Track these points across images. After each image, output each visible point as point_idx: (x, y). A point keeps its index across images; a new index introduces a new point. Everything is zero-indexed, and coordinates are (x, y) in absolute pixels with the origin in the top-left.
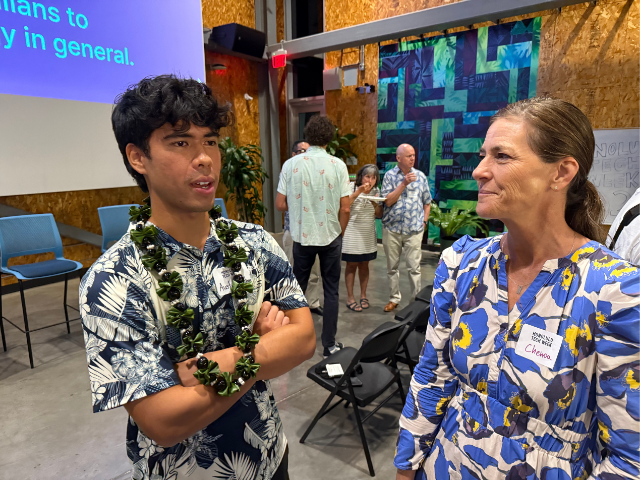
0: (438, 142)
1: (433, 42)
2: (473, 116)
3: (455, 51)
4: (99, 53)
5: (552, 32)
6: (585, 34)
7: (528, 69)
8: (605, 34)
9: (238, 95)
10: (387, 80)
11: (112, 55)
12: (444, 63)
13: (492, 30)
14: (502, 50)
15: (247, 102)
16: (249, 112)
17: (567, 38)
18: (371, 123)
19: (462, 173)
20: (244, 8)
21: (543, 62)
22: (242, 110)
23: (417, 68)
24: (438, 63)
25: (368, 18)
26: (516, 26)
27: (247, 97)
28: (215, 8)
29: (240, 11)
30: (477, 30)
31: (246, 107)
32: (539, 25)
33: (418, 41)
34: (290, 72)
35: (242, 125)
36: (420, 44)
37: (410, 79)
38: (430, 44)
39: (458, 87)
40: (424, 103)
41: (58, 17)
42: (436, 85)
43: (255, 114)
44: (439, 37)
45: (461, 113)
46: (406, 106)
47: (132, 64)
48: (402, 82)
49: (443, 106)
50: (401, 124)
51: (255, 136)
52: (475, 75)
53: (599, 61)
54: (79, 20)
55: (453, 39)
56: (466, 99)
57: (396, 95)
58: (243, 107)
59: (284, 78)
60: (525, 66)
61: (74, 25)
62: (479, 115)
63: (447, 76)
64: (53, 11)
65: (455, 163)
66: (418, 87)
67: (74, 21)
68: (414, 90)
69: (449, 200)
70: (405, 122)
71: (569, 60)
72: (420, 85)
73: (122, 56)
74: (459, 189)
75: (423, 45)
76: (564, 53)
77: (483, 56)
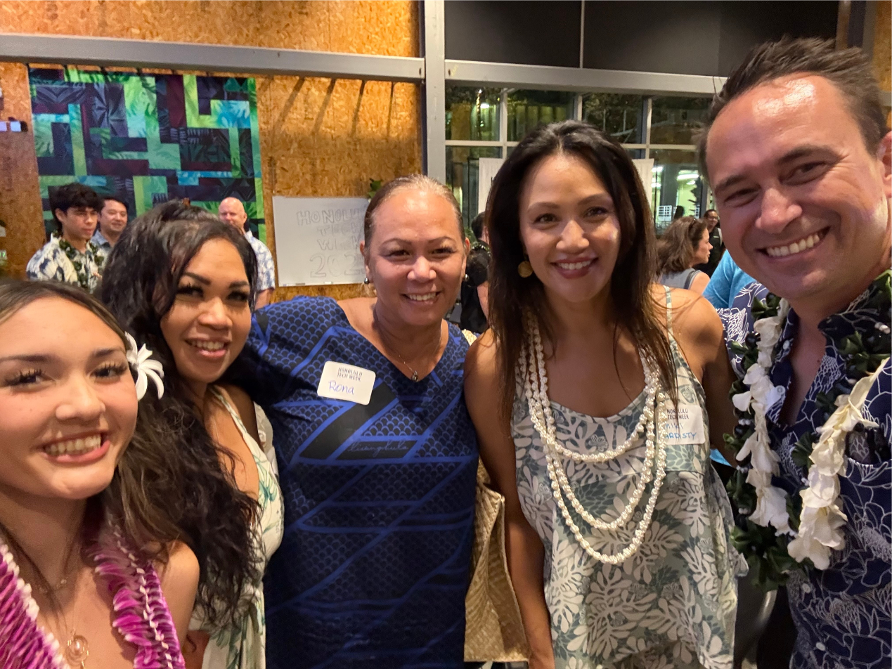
1: (121, 78)
2: (190, 175)
3: (155, 96)
5: (268, 97)
6: (299, 105)
7: (248, 131)
8: (316, 109)
10: (49, 118)
12: (141, 108)
13: (201, 80)
14: (215, 104)
17: (284, 106)
18: (27, 174)
21: (263, 125)
23: (100, 109)
24: (133, 107)
26: (229, 82)
30: (182, 77)
32: (253, 86)
33: (97, 73)
36: (100, 77)
37: (90, 121)
38: (116, 81)
39: (165, 139)
40: (117, 154)
42: (133, 134)
44: (130, 74)
45: (174, 171)
46: (88, 156)
48: (77, 123)
49: (147, 161)
50: (83, 178)
52: (187, 128)
55: (151, 81)
56: (178, 155)
57: (68, 140)
60: (245, 127)
62: (199, 175)
63: (148, 125)
66: (105, 133)
68: (98, 135)
70: (90, 177)
72: (108, 131)
75: (106, 79)
76: (283, 119)
77: (193, 108)
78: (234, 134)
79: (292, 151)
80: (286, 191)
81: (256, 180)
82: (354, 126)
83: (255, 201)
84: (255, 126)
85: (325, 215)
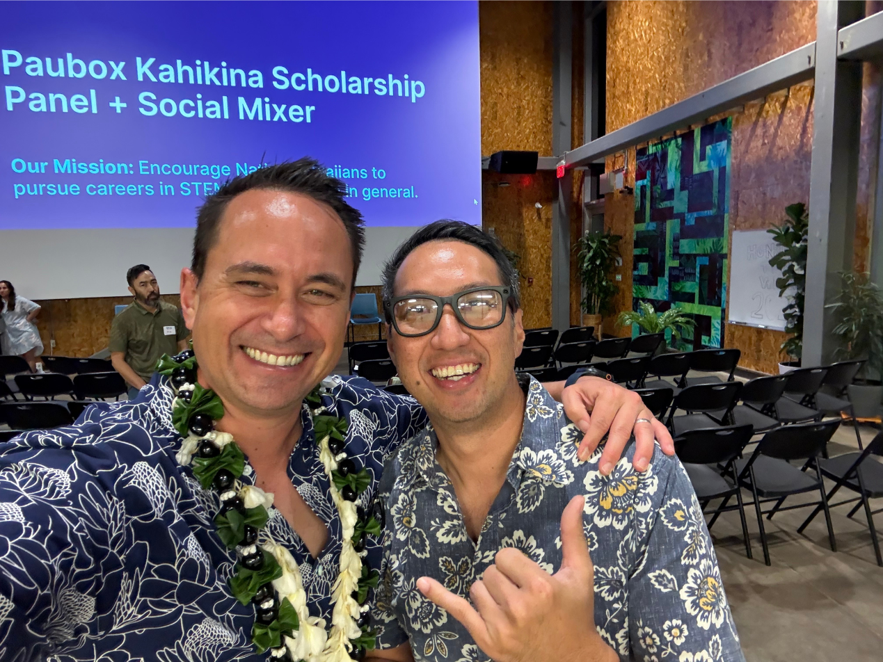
0: (670, 244)
1: (668, 144)
2: (691, 216)
3: (680, 152)
4: (393, 193)
5: (739, 130)
6: (759, 131)
7: (725, 168)
8: (772, 130)
9: (528, 205)
10: (640, 183)
11: (402, 192)
12: (674, 165)
13: (703, 131)
14: (709, 148)
15: (538, 209)
16: (540, 218)
17: (748, 136)
18: (631, 224)
19: (685, 274)
20: (539, 126)
21: (734, 161)
22: (532, 218)
23: (658, 170)
24: (671, 165)
25: (630, 122)
26: (717, 126)
27: (538, 205)
28: (505, 134)
29: (535, 130)
30: (693, 131)
31: (536, 215)
32: (731, 123)
33: (659, 143)
34: (587, 176)
35: (531, 231)
36: (660, 146)
37: (653, 182)
38: (666, 146)
39: (683, 188)
40: (661, 204)
41: (366, 174)
42: (669, 187)
43: (548, 220)
44: (671, 139)
45: (684, 214)
46: (651, 207)
47: (416, 196)
48: (649, 184)
49: (673, 207)
50: (648, 225)
51: (546, 240)
52: (693, 175)
53: (769, 158)
54: (379, 174)
55: (680, 140)
56: (686, 200)
57: (645, 198)
58: (532, 216)
59: (582, 182)
60: (723, 165)
61: (376, 178)
62: (695, 216)
63: (676, 178)
64: (363, 172)
65: (681, 264)
66: (658, 188)
67: (376, 175)
68: (656, 191)
69: (677, 302)
70: (650, 223)
71: (750, 159)
72: (659, 187)
73: (409, 193)
74: (683, 291)
75: (662, 147)
76: (746, 152)
77: (697, 158)
78: (716, 174)
79: (750, 183)
80: (743, 225)
81: (726, 215)
82: (802, 140)
83: (723, 236)
84: (729, 162)
85: (768, 249)
